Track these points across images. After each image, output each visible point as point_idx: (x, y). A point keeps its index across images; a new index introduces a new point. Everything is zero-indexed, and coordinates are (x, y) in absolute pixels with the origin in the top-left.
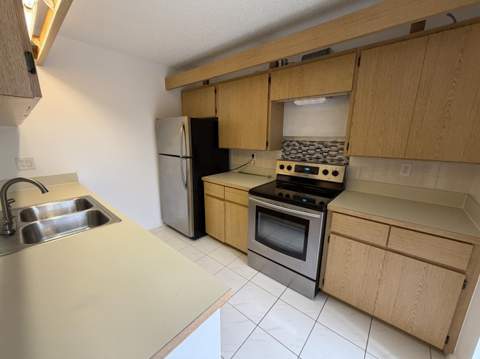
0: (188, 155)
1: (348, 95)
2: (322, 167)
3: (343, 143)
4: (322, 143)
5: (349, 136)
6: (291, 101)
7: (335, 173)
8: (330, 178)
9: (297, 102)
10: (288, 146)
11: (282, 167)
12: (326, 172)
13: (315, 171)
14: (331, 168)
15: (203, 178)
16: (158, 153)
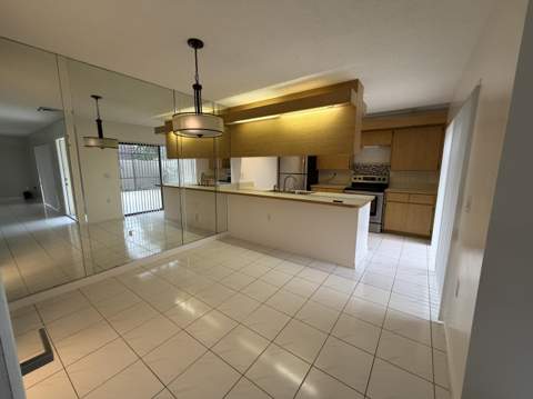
0: (306, 173)
1: (389, 146)
2: (377, 177)
3: (387, 166)
4: (376, 166)
5: (390, 162)
7: (384, 179)
8: (382, 182)
10: (357, 168)
11: (355, 179)
12: (379, 179)
13: (373, 179)
14: (381, 177)
15: (311, 186)
16: (279, 174)
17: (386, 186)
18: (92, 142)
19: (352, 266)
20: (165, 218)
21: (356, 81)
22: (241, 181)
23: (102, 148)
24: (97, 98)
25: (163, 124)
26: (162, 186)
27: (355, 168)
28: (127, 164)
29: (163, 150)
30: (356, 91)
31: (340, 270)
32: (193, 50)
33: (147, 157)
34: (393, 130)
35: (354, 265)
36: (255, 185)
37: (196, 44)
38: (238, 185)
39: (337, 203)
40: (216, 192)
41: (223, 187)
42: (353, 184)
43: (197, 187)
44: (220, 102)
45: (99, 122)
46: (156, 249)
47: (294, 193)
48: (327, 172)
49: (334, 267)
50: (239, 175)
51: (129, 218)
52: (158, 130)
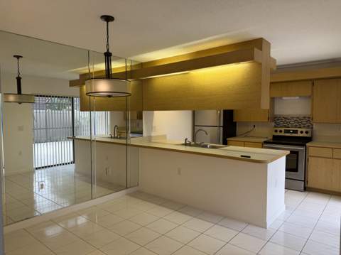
0: (222, 125)
1: (310, 97)
2: (300, 130)
3: (309, 118)
4: (298, 118)
5: (312, 114)
6: (281, 98)
7: (307, 132)
8: (304, 135)
9: (284, 98)
10: (278, 120)
11: (276, 131)
12: (302, 132)
13: (296, 132)
14: (304, 130)
15: (228, 139)
16: (194, 126)
17: (309, 139)
18: (12, 98)
19: (263, 225)
20: (76, 171)
21: (261, 40)
22: (153, 134)
23: (20, 103)
24: (18, 57)
25: (78, 78)
26: (74, 139)
27: (275, 119)
28: (40, 114)
29: (77, 102)
30: (261, 49)
31: (251, 228)
32: (106, 22)
33: (61, 107)
34: (313, 82)
35: (266, 223)
36: (168, 137)
37: (108, 19)
38: (150, 138)
39: (246, 158)
40: (127, 145)
41: (135, 140)
42: (274, 137)
43: (109, 140)
44: (132, 59)
45: (19, 79)
46: (64, 203)
47: (206, 146)
48: (246, 124)
49: (244, 225)
50: (151, 128)
51: (39, 171)
52: (72, 83)
